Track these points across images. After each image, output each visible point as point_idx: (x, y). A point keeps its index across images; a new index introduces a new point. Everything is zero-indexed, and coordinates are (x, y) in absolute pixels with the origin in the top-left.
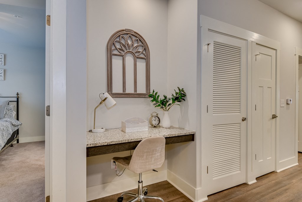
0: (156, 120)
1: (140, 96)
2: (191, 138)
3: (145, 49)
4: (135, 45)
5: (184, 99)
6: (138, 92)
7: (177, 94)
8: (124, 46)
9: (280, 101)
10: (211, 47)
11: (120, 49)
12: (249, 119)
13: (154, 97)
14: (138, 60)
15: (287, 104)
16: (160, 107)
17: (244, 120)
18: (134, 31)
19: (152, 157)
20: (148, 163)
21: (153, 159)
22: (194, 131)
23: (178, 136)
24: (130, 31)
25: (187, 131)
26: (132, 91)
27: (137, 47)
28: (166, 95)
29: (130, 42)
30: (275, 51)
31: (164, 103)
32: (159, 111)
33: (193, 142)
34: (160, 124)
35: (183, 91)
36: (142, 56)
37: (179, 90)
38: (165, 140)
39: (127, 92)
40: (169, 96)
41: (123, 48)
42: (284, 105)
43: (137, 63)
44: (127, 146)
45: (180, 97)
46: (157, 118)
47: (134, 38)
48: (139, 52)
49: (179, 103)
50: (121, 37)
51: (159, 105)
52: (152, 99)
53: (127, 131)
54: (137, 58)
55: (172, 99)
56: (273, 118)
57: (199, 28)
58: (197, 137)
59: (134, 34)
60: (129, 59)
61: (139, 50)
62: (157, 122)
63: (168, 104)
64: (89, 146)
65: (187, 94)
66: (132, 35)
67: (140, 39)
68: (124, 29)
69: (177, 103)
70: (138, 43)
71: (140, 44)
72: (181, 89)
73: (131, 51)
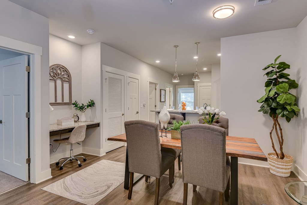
0: (77, 118)
1: (66, 104)
2: (98, 125)
3: (68, 76)
4: (63, 73)
5: (93, 106)
6: (64, 102)
7: (89, 102)
8: (56, 74)
9: (140, 105)
10: (107, 80)
11: (53, 76)
12: (125, 114)
13: (76, 105)
14: (64, 82)
15: (144, 106)
16: (79, 110)
17: (123, 115)
18: (62, 65)
19: (80, 135)
20: (78, 138)
21: (80, 136)
22: (99, 122)
23: (92, 125)
24: (60, 65)
25: (96, 122)
26: (61, 102)
27: (63, 75)
28: (83, 103)
29: (59, 72)
30: (138, 80)
31: (82, 108)
32: (79, 112)
33: (99, 128)
34: (79, 120)
35: (93, 101)
36: (67, 80)
37: (91, 101)
38: (86, 126)
39: (58, 102)
40: (85, 104)
41: (55, 76)
42: (142, 106)
43: (64, 84)
44: (67, 131)
45: (91, 104)
46: (77, 117)
47: (62, 70)
48: (65, 78)
49: (90, 108)
50: (54, 69)
51: (79, 109)
52: (75, 106)
53: (63, 125)
54: (64, 81)
55: (87, 106)
56: (137, 113)
57: (102, 70)
58: (101, 125)
59: (62, 67)
60: (59, 82)
61: (65, 77)
62: (77, 119)
63: (84, 108)
64: (51, 131)
65: (95, 103)
66: (61, 67)
67: (66, 70)
68: (56, 64)
69: (89, 108)
70: (64, 72)
71: (65, 73)
72: (92, 100)
73: (60, 77)
